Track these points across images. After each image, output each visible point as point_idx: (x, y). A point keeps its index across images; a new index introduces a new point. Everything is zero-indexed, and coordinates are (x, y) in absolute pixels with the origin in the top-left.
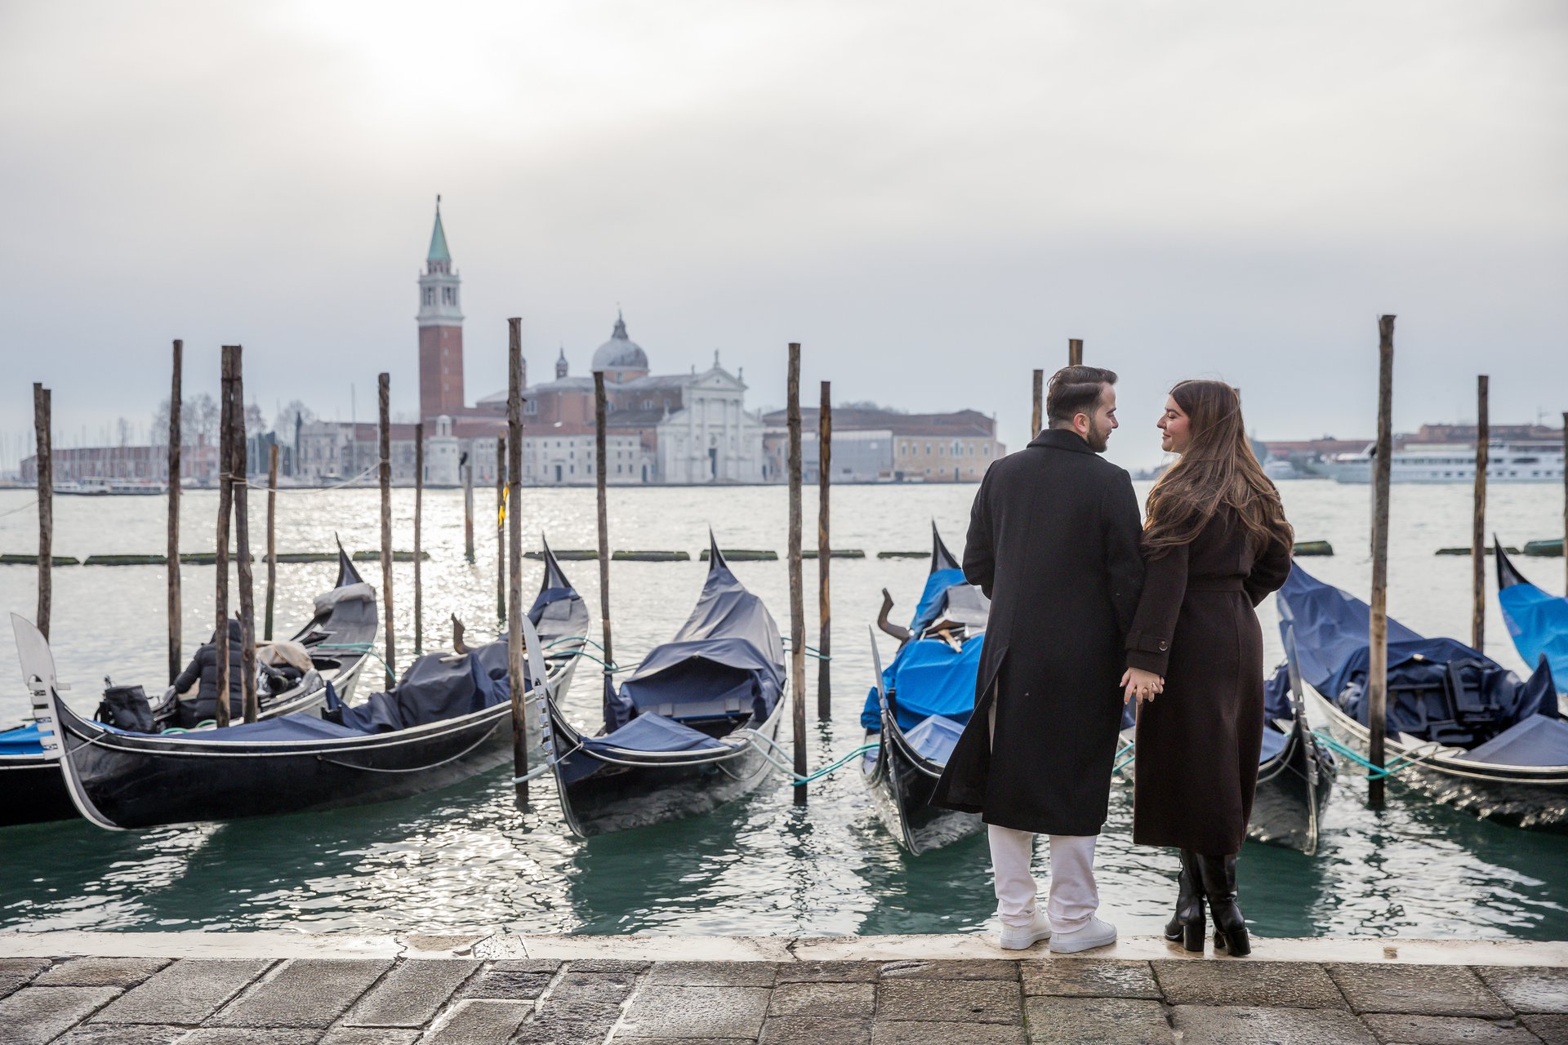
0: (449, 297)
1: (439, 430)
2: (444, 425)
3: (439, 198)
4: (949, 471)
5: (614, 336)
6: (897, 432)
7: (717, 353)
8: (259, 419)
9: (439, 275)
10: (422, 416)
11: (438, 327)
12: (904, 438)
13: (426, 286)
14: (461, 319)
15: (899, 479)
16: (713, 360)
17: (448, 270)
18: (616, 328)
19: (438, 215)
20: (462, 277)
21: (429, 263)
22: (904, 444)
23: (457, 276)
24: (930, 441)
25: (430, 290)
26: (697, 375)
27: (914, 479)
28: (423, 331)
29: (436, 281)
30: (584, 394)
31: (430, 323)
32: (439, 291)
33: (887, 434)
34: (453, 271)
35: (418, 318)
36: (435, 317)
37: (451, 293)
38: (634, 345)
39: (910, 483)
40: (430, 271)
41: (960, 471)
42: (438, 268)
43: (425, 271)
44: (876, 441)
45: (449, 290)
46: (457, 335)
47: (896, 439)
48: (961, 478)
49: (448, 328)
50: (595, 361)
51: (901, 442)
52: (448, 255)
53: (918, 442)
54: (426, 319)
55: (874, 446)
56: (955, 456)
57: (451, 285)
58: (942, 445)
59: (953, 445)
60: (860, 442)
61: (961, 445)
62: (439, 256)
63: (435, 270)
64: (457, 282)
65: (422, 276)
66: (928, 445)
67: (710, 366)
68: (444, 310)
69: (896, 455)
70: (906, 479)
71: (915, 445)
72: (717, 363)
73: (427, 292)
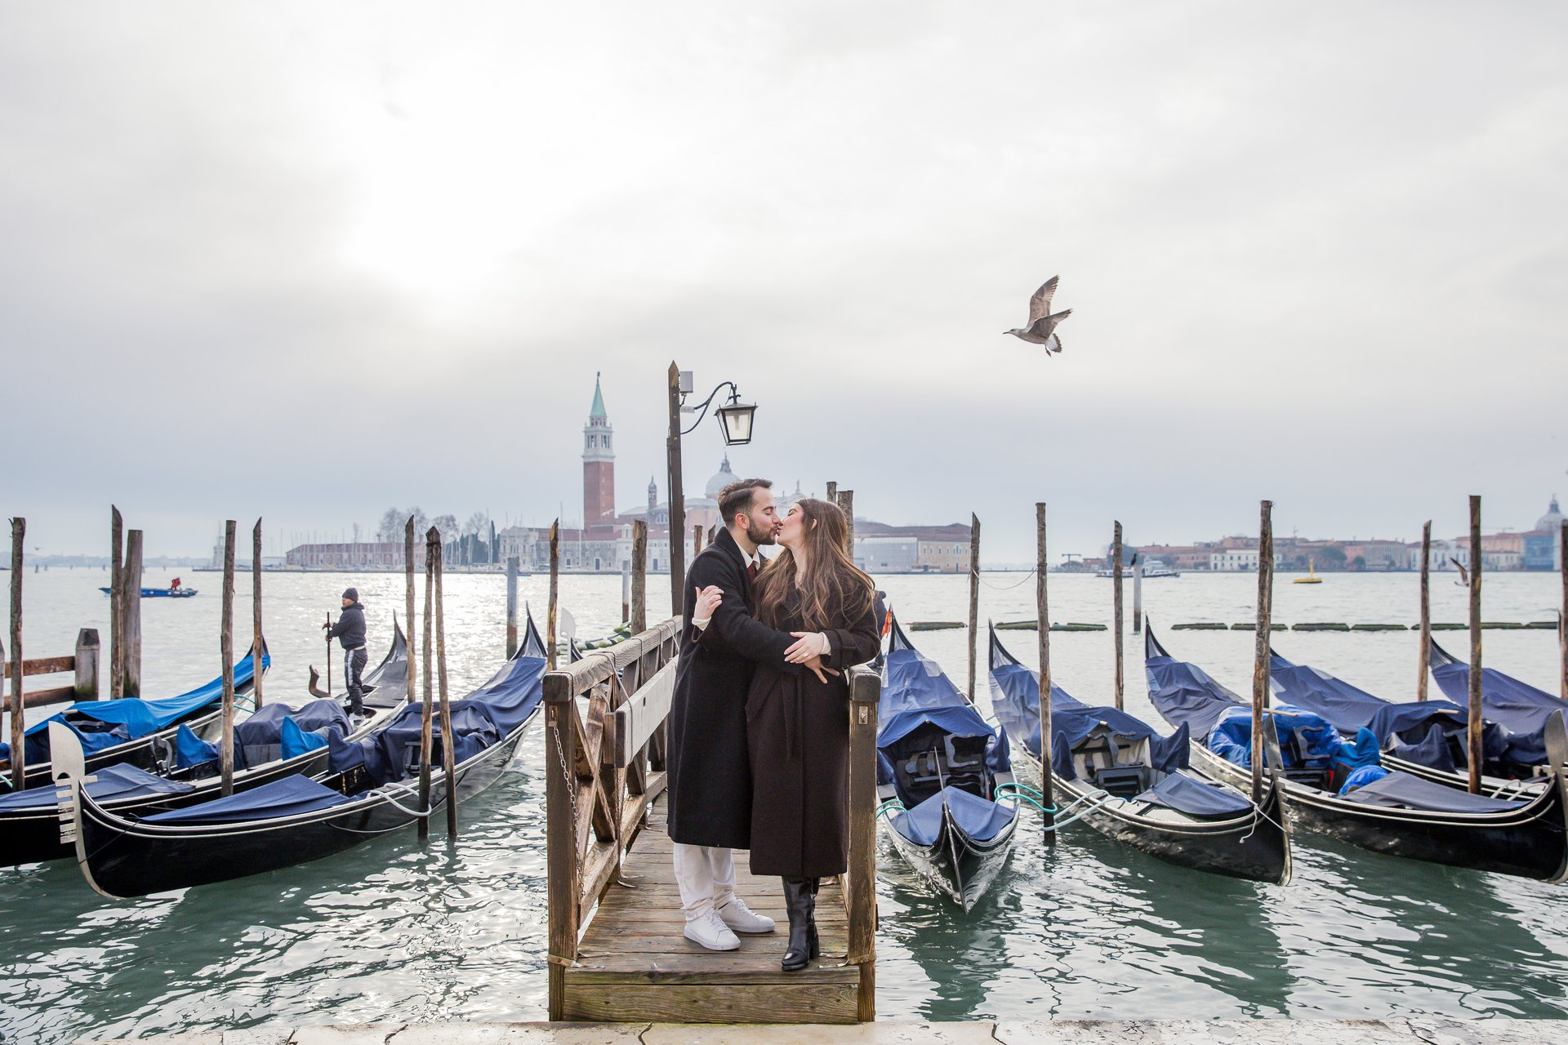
0: (605, 442)
1: (624, 534)
2: (627, 530)
3: (599, 374)
4: (953, 565)
5: (721, 470)
6: (920, 539)
7: (798, 483)
8: (455, 525)
9: (600, 427)
10: (586, 524)
11: (598, 463)
12: (925, 542)
13: (590, 434)
14: (613, 457)
15: (926, 570)
16: (796, 488)
17: (605, 423)
18: (723, 465)
19: (598, 385)
20: (613, 429)
21: (592, 419)
22: (925, 547)
23: (611, 427)
24: (941, 545)
25: (592, 437)
26: (786, 498)
27: (935, 570)
28: (586, 465)
29: (598, 431)
30: (705, 510)
31: (592, 460)
32: (599, 438)
33: (914, 540)
34: (608, 425)
35: (583, 457)
36: (598, 456)
37: (606, 440)
38: (736, 476)
39: (933, 573)
40: (592, 424)
41: (959, 565)
42: (599, 422)
43: (589, 425)
44: (906, 544)
45: (605, 437)
46: (610, 468)
47: (920, 543)
48: (960, 570)
49: (605, 463)
50: (708, 488)
51: (923, 545)
52: (605, 414)
53: (933, 545)
54: (589, 457)
55: (904, 548)
56: (956, 555)
57: (607, 434)
58: (948, 548)
59: (955, 547)
60: (893, 545)
61: (960, 548)
62: (598, 413)
63: (597, 424)
64: (611, 432)
65: (586, 427)
66: (940, 547)
67: (794, 492)
68: (602, 451)
69: (920, 554)
70: (930, 570)
71: (931, 547)
72: (798, 490)
73: (590, 438)
